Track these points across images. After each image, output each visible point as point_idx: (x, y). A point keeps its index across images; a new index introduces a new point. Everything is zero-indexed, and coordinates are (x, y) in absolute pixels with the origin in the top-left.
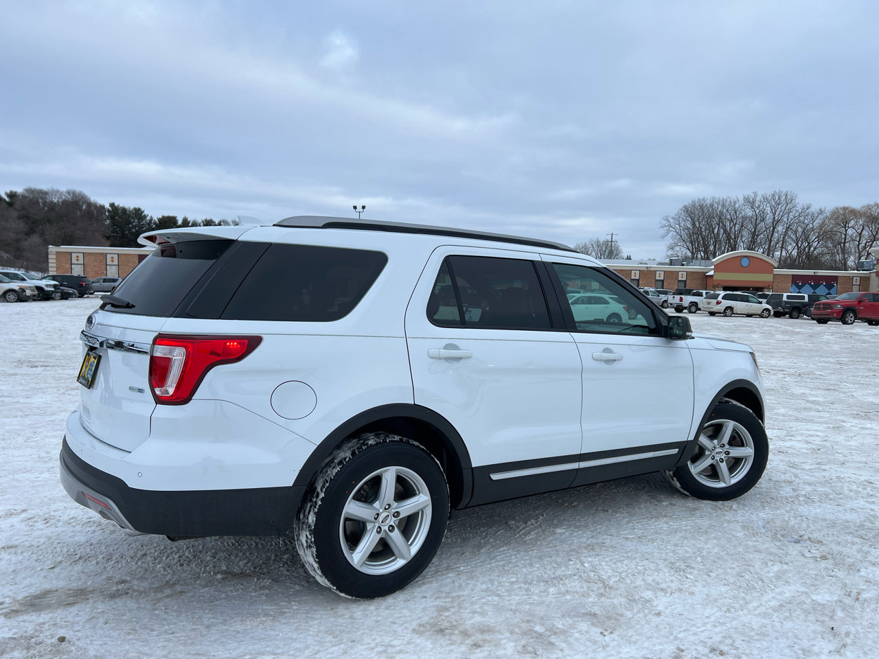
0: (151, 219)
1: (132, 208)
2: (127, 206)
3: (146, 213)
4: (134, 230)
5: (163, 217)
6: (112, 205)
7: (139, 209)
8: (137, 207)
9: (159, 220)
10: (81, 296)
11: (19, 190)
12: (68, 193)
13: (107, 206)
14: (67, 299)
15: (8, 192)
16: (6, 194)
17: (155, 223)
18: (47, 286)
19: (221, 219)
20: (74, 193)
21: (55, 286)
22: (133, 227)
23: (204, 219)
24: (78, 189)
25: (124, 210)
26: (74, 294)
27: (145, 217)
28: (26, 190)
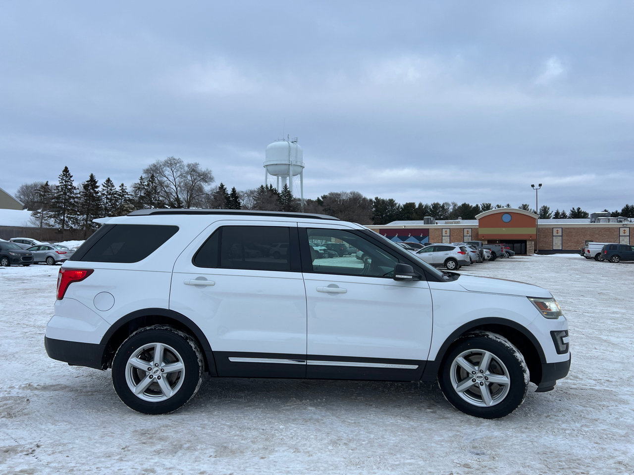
0: (399, 206)
1: (388, 199)
2: (385, 199)
3: (396, 202)
4: (388, 214)
5: (407, 203)
6: (376, 198)
7: (392, 200)
8: (391, 198)
9: (404, 206)
10: (341, 256)
11: (327, 194)
12: (351, 193)
13: (374, 199)
14: (332, 258)
15: (323, 196)
16: (322, 197)
17: (402, 208)
18: (320, 250)
19: (444, 202)
20: (354, 193)
21: (324, 250)
22: (389, 211)
23: (432, 203)
24: (356, 191)
25: (383, 201)
26: (335, 254)
27: (396, 204)
28: (330, 194)
